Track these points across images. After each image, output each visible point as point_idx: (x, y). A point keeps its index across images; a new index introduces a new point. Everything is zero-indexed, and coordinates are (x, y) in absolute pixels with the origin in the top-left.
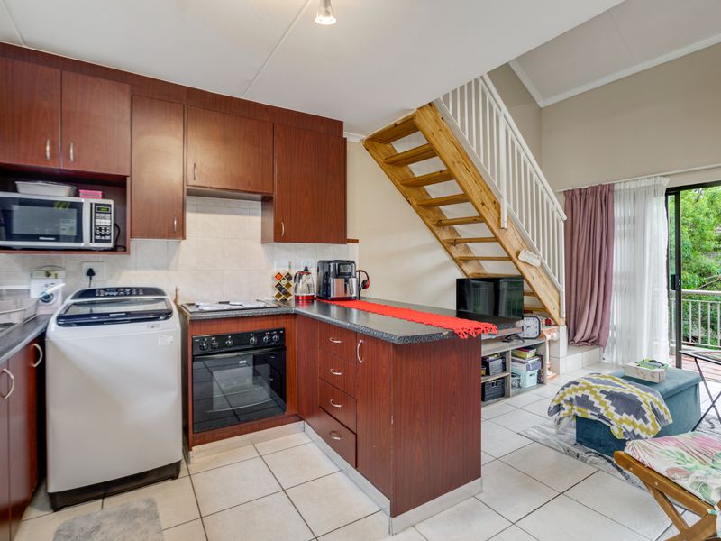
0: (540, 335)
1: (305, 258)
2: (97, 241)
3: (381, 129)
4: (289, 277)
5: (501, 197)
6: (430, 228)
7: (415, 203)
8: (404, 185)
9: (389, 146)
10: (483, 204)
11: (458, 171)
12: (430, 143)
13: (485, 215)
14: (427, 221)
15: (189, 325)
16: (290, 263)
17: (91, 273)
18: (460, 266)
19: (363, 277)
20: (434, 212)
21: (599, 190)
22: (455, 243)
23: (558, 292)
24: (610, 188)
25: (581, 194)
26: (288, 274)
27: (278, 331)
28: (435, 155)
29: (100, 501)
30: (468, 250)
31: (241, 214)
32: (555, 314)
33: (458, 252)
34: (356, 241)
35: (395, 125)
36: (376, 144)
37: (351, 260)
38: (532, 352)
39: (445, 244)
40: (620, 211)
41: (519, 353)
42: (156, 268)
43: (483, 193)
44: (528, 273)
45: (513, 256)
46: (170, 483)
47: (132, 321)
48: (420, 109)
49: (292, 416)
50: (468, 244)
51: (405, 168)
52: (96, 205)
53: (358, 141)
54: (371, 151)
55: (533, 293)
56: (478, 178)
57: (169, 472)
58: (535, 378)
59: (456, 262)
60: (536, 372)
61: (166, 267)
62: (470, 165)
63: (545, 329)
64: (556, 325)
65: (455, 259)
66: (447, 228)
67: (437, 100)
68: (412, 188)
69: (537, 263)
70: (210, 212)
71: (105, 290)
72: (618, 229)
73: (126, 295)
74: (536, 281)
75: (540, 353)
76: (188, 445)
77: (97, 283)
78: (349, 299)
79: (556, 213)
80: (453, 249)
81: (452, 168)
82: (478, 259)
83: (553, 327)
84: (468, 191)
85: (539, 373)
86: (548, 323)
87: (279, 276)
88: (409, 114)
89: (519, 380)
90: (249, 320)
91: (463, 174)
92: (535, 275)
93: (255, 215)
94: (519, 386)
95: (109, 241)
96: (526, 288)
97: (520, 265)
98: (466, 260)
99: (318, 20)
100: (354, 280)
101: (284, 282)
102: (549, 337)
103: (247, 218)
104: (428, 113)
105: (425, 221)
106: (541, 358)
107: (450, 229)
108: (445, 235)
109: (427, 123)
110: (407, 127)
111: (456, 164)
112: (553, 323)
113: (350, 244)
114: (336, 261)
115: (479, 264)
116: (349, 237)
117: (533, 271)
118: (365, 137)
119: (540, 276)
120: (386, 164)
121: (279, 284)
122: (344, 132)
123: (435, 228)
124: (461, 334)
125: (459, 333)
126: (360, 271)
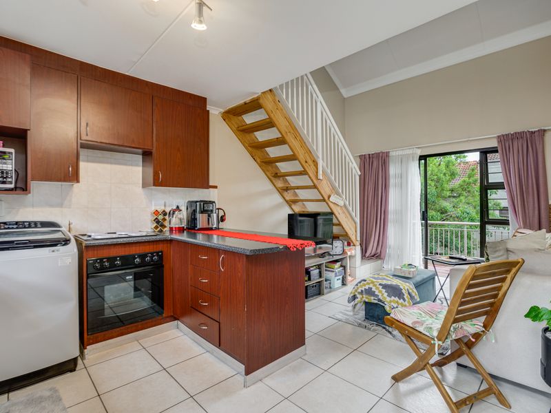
0: (344, 252)
1: (177, 199)
3: (235, 105)
4: (164, 213)
5: (318, 157)
6: (269, 179)
7: (258, 160)
8: (250, 147)
9: (240, 118)
10: (306, 162)
11: (290, 138)
12: (270, 118)
13: (307, 170)
14: (267, 173)
15: (84, 249)
16: (165, 203)
18: (290, 206)
19: (221, 213)
20: (272, 168)
21: (381, 155)
22: (287, 189)
23: (355, 223)
24: (387, 153)
25: (369, 158)
26: (164, 211)
27: (157, 253)
28: (273, 127)
29: (6, 395)
30: (296, 195)
31: (126, 165)
32: (353, 238)
33: (289, 196)
34: (216, 187)
35: (245, 103)
36: (231, 116)
37: (213, 200)
38: (338, 264)
39: (280, 190)
40: (393, 170)
41: (330, 265)
42: (51, 206)
43: (306, 154)
44: (336, 210)
45: (326, 198)
46: (69, 374)
47: (35, 247)
48: (263, 93)
49: (168, 317)
50: (296, 190)
51: (251, 134)
53: (217, 113)
54: (227, 120)
55: (339, 224)
56: (303, 143)
57: (68, 367)
58: (340, 281)
59: (288, 203)
60: (341, 277)
61: (61, 205)
62: (298, 135)
63: (347, 248)
64: (354, 245)
65: (287, 201)
66: (281, 178)
67: (276, 88)
68: (257, 149)
69: (341, 203)
71: (5, 223)
72: (392, 181)
73: (25, 227)
74: (341, 216)
75: (344, 264)
76: (83, 344)
78: (211, 229)
79: (354, 170)
80: (285, 194)
81: (285, 136)
82: (302, 201)
83: (352, 247)
84: (296, 153)
85: (343, 278)
86: (349, 244)
87: (156, 212)
88: (256, 96)
89: (330, 283)
90: (134, 245)
91: (294, 142)
92: (340, 211)
93: (137, 165)
94: (330, 288)
95: (11, 183)
96: (335, 221)
97: (330, 204)
98: (295, 202)
99: (193, 26)
100: (215, 215)
101: (160, 217)
102: (349, 253)
103: (130, 167)
104: (269, 96)
105: (265, 174)
106: (344, 267)
107: (283, 179)
108: (280, 184)
109: (268, 103)
110: (254, 105)
111: (288, 134)
112: (352, 244)
113: (211, 189)
114: (201, 201)
115: (304, 204)
116: (211, 184)
117: (339, 208)
118: (222, 110)
119: (344, 212)
120: (239, 131)
121: (157, 218)
122: (208, 106)
123: (272, 178)
124: (292, 248)
125: (290, 247)
126: (219, 209)
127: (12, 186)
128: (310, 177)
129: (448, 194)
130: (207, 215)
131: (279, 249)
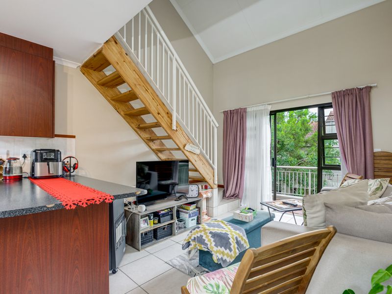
0: (199, 194)
3: (87, 59)
5: (173, 110)
6: (135, 130)
7: (122, 113)
8: (113, 100)
10: (159, 114)
11: (140, 91)
12: (117, 71)
13: (160, 121)
14: (133, 125)
16: (8, 151)
18: (157, 154)
19: (73, 161)
20: (138, 121)
21: (239, 111)
22: (152, 140)
23: (213, 169)
24: (245, 110)
25: (231, 113)
30: (162, 144)
32: (211, 182)
33: (155, 146)
34: (74, 137)
35: (94, 56)
38: (193, 206)
39: (145, 140)
40: (250, 123)
41: (186, 207)
43: (159, 107)
44: (191, 158)
45: (182, 148)
48: (105, 43)
50: (162, 140)
51: (115, 89)
53: (76, 67)
54: (86, 75)
55: (196, 170)
56: (155, 96)
58: (195, 221)
59: (154, 152)
60: (196, 218)
62: (149, 88)
63: (202, 191)
64: (212, 188)
65: (153, 150)
66: (147, 130)
67: (116, 34)
68: (118, 102)
69: (198, 152)
72: (249, 133)
74: (196, 162)
75: (199, 206)
78: (57, 177)
79: (212, 123)
80: (151, 144)
81: (133, 87)
82: (169, 149)
83: (208, 190)
84: (148, 105)
85: (198, 218)
86: (206, 188)
88: (100, 47)
89: (185, 223)
91: (143, 94)
92: (197, 159)
94: (185, 227)
96: (190, 166)
97: (187, 153)
98: (160, 151)
100: (60, 164)
102: (205, 196)
104: (114, 48)
105: (130, 126)
106: (199, 208)
107: (149, 130)
108: (146, 135)
109: (112, 54)
111: (138, 86)
112: (209, 187)
115: (171, 153)
116: (56, 133)
117: (195, 157)
118: (81, 65)
119: (201, 160)
120: (99, 85)
122: (54, 57)
123: (138, 130)
124: (69, 205)
125: (67, 205)
126: (70, 157)
128: (163, 128)
129: (304, 144)
130: (46, 163)
131: (45, 208)
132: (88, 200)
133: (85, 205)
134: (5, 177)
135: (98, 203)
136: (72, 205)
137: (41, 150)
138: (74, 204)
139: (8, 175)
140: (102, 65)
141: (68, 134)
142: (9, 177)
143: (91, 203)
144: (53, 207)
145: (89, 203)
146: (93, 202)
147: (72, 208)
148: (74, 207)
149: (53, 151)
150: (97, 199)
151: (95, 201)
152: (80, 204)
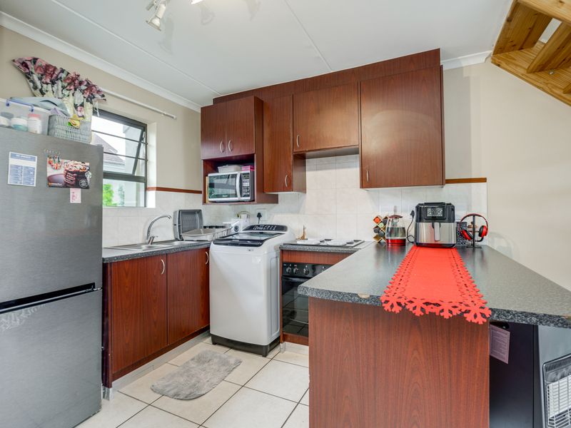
2: (245, 196)
4: (385, 221)
16: (395, 207)
17: (259, 215)
19: (479, 223)
26: (385, 218)
34: (484, 180)
35: (509, 20)
42: (292, 213)
52: (243, 174)
61: (298, 212)
70: (326, 169)
77: (263, 221)
87: (377, 219)
95: (248, 196)
101: (381, 225)
118: (491, 52)
121: (377, 227)
124: (390, 304)
125: (387, 302)
126: (474, 215)
127: (249, 198)
130: (431, 224)
131: (357, 298)
132: (427, 304)
133: (418, 313)
134: (388, 240)
135: (446, 315)
136: (395, 304)
137: (426, 204)
138: (399, 304)
139: (389, 238)
140: (531, 29)
141: (473, 177)
142: (392, 240)
143: (433, 311)
144: (367, 299)
145: (428, 309)
146: (436, 310)
147: (393, 310)
148: (397, 309)
149: (441, 205)
150: (446, 306)
151: (440, 308)
152: (410, 307)
